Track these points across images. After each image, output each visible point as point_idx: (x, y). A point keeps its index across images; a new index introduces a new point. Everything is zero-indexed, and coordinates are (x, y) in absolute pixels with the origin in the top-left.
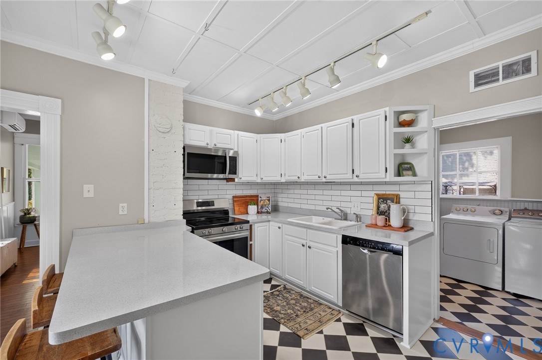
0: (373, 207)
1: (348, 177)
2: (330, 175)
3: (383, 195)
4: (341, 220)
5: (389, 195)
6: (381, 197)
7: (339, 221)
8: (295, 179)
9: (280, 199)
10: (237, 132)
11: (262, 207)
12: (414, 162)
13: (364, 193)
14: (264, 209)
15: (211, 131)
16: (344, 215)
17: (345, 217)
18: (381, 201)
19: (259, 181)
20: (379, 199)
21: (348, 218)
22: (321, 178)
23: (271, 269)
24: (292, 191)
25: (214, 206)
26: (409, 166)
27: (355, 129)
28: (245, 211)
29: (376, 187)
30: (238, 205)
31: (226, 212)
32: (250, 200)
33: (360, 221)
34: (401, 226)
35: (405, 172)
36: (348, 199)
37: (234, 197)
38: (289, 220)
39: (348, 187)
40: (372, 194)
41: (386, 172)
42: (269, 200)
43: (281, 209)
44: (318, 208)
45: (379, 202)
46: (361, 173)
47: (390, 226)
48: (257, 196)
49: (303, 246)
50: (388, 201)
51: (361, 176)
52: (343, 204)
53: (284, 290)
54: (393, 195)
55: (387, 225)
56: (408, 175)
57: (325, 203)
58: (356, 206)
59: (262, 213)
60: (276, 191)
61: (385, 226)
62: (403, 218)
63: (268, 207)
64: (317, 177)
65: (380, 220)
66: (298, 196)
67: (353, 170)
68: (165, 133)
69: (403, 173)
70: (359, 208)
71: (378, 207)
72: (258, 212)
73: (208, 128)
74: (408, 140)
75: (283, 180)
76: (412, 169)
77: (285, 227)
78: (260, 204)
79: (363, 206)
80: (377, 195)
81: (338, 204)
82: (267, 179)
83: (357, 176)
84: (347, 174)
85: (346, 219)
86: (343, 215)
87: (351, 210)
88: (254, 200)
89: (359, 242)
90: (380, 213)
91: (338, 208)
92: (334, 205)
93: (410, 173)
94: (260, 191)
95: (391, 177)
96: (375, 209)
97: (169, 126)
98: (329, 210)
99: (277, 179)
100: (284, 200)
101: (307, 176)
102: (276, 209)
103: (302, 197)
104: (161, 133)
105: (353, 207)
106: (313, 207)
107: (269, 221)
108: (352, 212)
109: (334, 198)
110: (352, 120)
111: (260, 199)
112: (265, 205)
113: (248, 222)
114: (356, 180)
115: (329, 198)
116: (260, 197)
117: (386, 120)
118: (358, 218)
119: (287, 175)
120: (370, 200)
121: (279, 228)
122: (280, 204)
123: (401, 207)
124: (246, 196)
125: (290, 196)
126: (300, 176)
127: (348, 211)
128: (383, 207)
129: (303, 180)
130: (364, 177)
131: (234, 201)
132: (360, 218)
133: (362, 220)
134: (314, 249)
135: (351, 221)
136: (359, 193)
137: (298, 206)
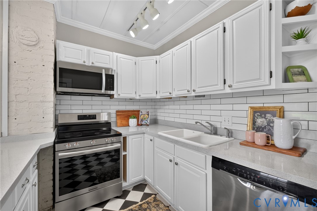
0: (248, 121)
1: (218, 88)
2: (199, 88)
3: (260, 108)
4: (211, 134)
5: (269, 107)
6: (257, 110)
7: (209, 135)
8: (167, 95)
9: (158, 114)
10: (115, 54)
11: (142, 120)
12: (308, 65)
13: (236, 107)
14: (143, 122)
15: (89, 51)
16: (214, 129)
17: (215, 132)
18: (258, 115)
19: (138, 98)
20: (255, 112)
21: (218, 133)
22: (190, 92)
23: (146, 176)
24: (167, 107)
25: (95, 119)
26: (300, 70)
27: (226, 33)
28: (127, 123)
29: (250, 100)
30: (120, 118)
31: (108, 124)
32: (132, 114)
33: (232, 137)
34: (291, 148)
35: (295, 78)
36: (218, 113)
37: (117, 112)
38: (160, 133)
39: (218, 101)
40: (246, 107)
41: (271, 77)
42: (148, 114)
43: (159, 122)
44: (189, 122)
45: (254, 116)
46: (235, 82)
47: (273, 145)
48: (139, 111)
49: (171, 161)
50: (268, 115)
51: (235, 86)
52: (213, 118)
53: (154, 201)
54: (275, 107)
55: (269, 145)
56: (301, 81)
57: (196, 117)
58: (227, 121)
59: (142, 125)
60: (156, 107)
61: (266, 146)
62: (294, 137)
63: (147, 120)
64: (186, 92)
65: (260, 138)
66: (172, 111)
67: (225, 80)
68: (30, 46)
69: (293, 79)
70: (230, 122)
71: (254, 122)
72: (138, 125)
73: (85, 48)
74: (301, 35)
75: (158, 97)
76: (305, 72)
77: (157, 140)
78: (141, 117)
79: (235, 120)
80: (251, 108)
81: (208, 118)
82: (144, 96)
83: (229, 87)
84: (217, 85)
85: (216, 133)
86: (212, 130)
87: (222, 124)
88: (135, 114)
89: (236, 169)
90: (257, 129)
91: (208, 122)
92: (204, 119)
93: (302, 78)
94: (141, 107)
95: (276, 83)
96: (250, 124)
97: (35, 39)
98: (198, 124)
99: (153, 96)
100: (162, 114)
101: (178, 91)
102: (155, 122)
103: (176, 111)
104: (25, 46)
105: (223, 122)
106: (184, 121)
107: (144, 133)
108: (223, 127)
109: (204, 112)
110: (224, 24)
111: (140, 113)
112: (145, 118)
113: (120, 135)
114: (228, 90)
115: (199, 112)
116: (141, 112)
117: (271, 9)
118: (230, 133)
119: (161, 92)
120: (244, 114)
121: (151, 140)
122: (159, 118)
123: (292, 123)
124: (129, 111)
125: (166, 111)
126: (171, 92)
127: (218, 125)
128: (260, 121)
129: (174, 96)
130: (238, 87)
131: (117, 115)
132: (232, 133)
133: (234, 135)
134: (181, 167)
135: (221, 136)
136: (230, 107)
137: (172, 120)
